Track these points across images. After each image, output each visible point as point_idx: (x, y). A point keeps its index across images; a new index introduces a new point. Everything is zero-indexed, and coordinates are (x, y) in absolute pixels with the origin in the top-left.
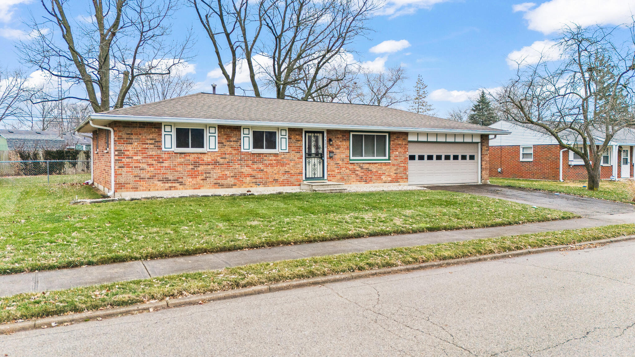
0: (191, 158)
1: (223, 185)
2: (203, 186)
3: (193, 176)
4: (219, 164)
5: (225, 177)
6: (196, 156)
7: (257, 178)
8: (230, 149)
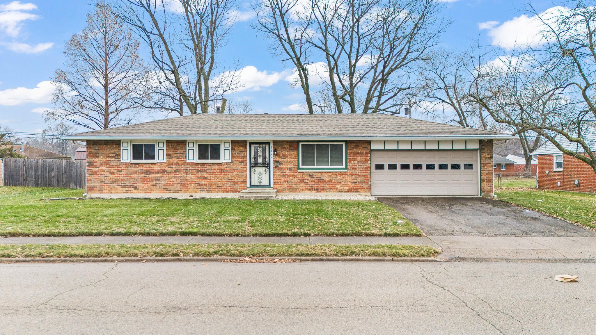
0: (144, 168)
1: (170, 190)
2: (153, 191)
3: (145, 182)
4: (167, 173)
5: (173, 184)
6: (148, 166)
7: (201, 185)
8: (177, 160)
